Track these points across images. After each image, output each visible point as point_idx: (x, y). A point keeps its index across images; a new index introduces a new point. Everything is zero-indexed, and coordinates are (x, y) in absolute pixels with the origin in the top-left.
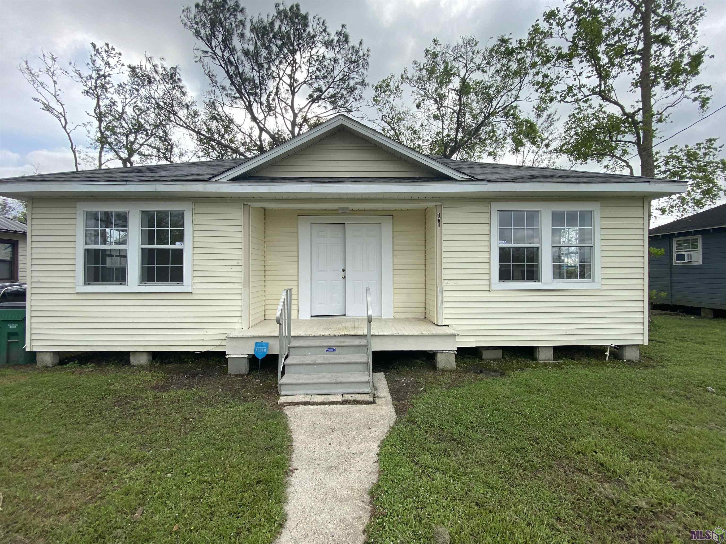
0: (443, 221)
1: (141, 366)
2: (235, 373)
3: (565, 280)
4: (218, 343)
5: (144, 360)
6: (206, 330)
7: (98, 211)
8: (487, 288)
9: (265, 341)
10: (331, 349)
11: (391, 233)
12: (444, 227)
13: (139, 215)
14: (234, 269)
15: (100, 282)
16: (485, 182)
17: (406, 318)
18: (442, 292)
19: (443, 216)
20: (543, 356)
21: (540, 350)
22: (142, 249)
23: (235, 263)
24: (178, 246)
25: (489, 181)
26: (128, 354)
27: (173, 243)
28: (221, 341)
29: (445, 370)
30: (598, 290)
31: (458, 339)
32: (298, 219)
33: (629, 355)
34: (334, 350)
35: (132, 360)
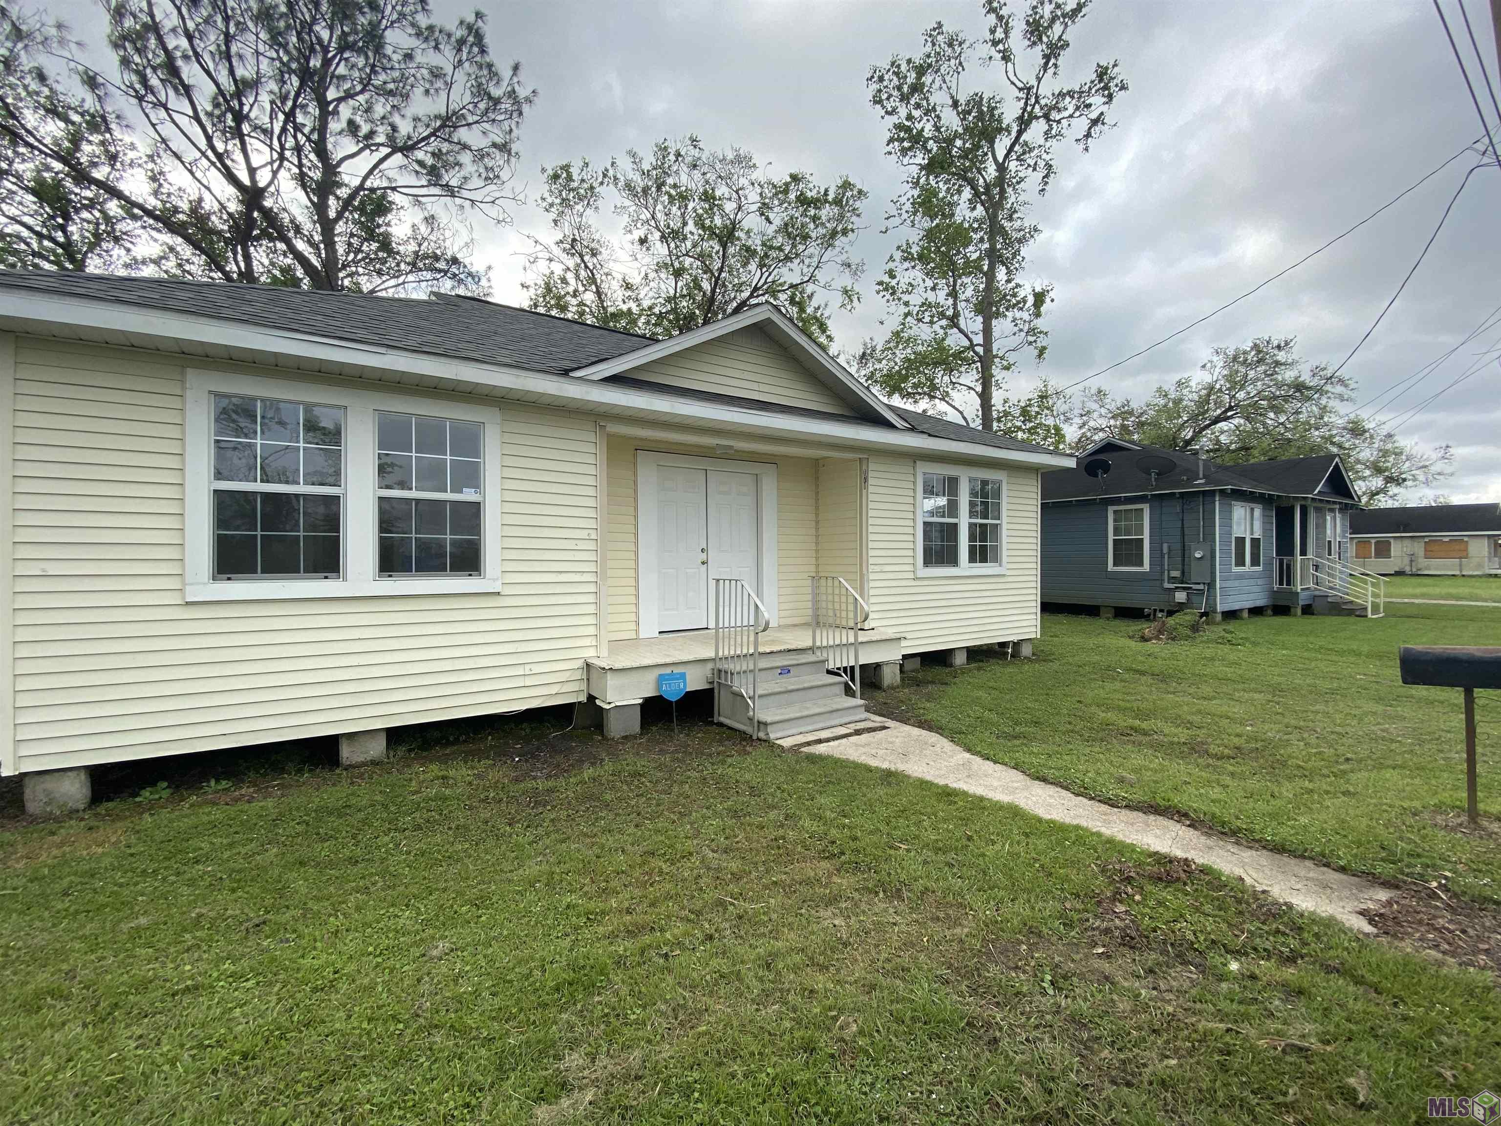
0: (871, 481)
1: (374, 763)
2: (623, 734)
3: (978, 564)
4: (554, 689)
5: (377, 748)
6: (527, 667)
7: (254, 399)
8: (911, 576)
9: (677, 670)
10: (785, 670)
11: (775, 492)
12: (871, 489)
13: (374, 422)
14: (582, 545)
15: (259, 575)
16: (925, 436)
17: (795, 626)
18: (868, 581)
19: (871, 474)
20: (960, 659)
21: (957, 652)
22: (380, 499)
23: (583, 534)
24: (468, 495)
25: (930, 435)
26: (334, 740)
27: (456, 489)
28: (559, 686)
29: (892, 688)
30: (1004, 575)
31: (904, 643)
32: (635, 456)
33: (1026, 651)
34: (789, 671)
35: (346, 753)
